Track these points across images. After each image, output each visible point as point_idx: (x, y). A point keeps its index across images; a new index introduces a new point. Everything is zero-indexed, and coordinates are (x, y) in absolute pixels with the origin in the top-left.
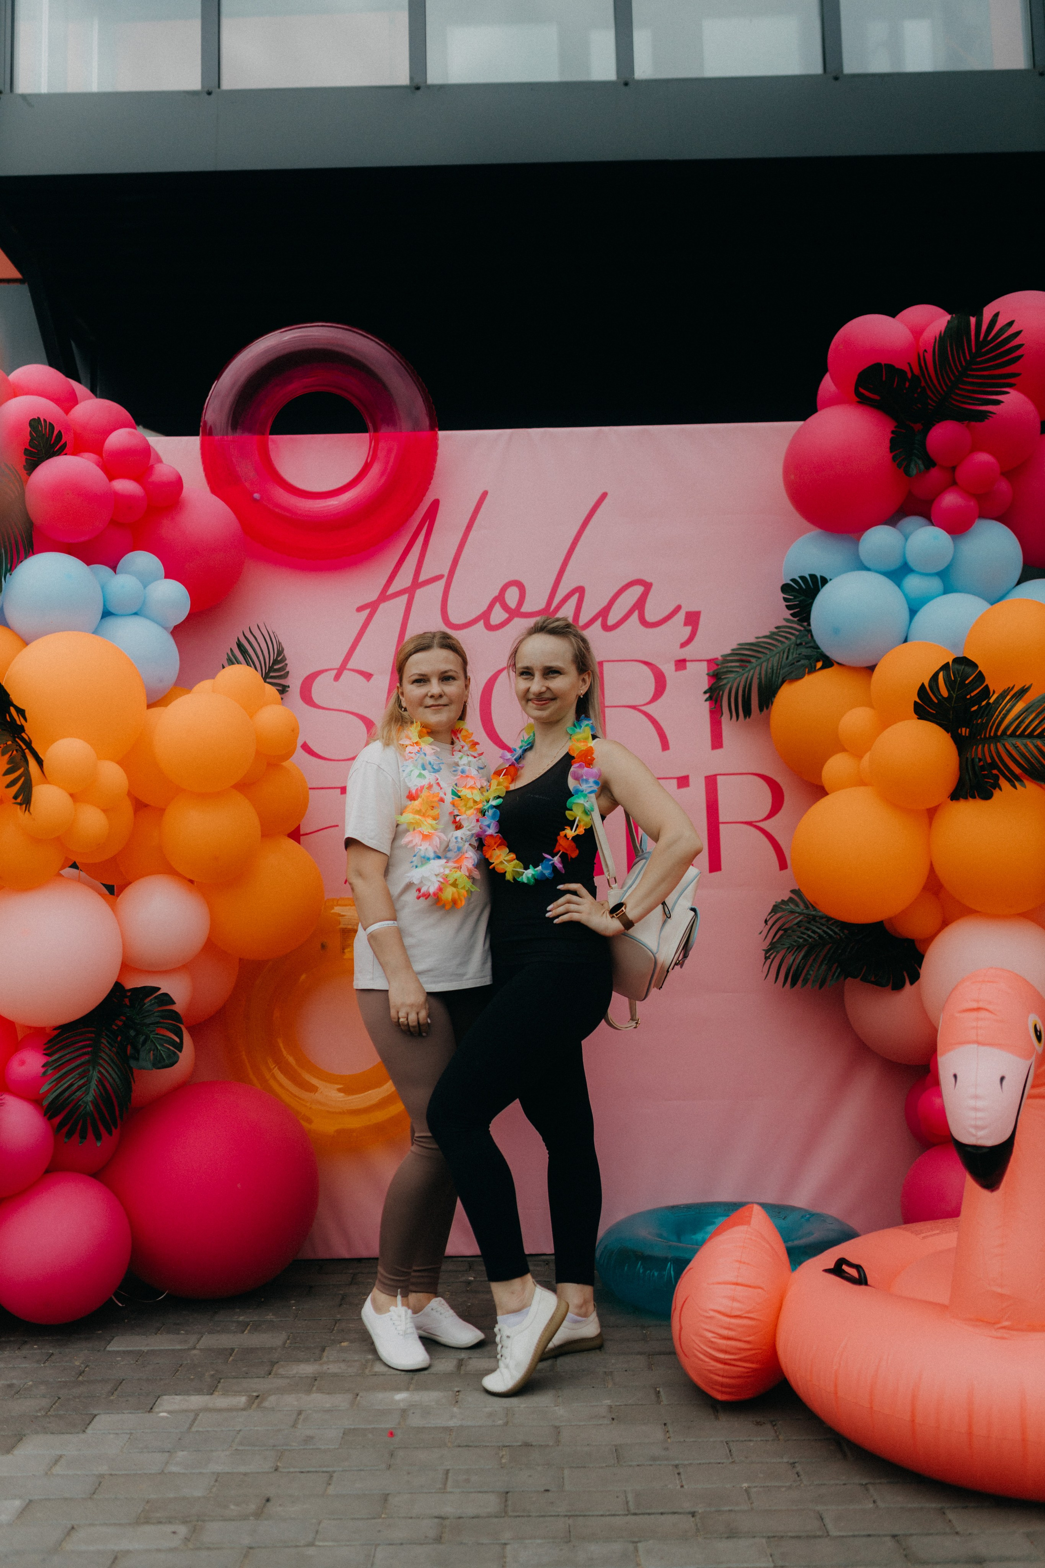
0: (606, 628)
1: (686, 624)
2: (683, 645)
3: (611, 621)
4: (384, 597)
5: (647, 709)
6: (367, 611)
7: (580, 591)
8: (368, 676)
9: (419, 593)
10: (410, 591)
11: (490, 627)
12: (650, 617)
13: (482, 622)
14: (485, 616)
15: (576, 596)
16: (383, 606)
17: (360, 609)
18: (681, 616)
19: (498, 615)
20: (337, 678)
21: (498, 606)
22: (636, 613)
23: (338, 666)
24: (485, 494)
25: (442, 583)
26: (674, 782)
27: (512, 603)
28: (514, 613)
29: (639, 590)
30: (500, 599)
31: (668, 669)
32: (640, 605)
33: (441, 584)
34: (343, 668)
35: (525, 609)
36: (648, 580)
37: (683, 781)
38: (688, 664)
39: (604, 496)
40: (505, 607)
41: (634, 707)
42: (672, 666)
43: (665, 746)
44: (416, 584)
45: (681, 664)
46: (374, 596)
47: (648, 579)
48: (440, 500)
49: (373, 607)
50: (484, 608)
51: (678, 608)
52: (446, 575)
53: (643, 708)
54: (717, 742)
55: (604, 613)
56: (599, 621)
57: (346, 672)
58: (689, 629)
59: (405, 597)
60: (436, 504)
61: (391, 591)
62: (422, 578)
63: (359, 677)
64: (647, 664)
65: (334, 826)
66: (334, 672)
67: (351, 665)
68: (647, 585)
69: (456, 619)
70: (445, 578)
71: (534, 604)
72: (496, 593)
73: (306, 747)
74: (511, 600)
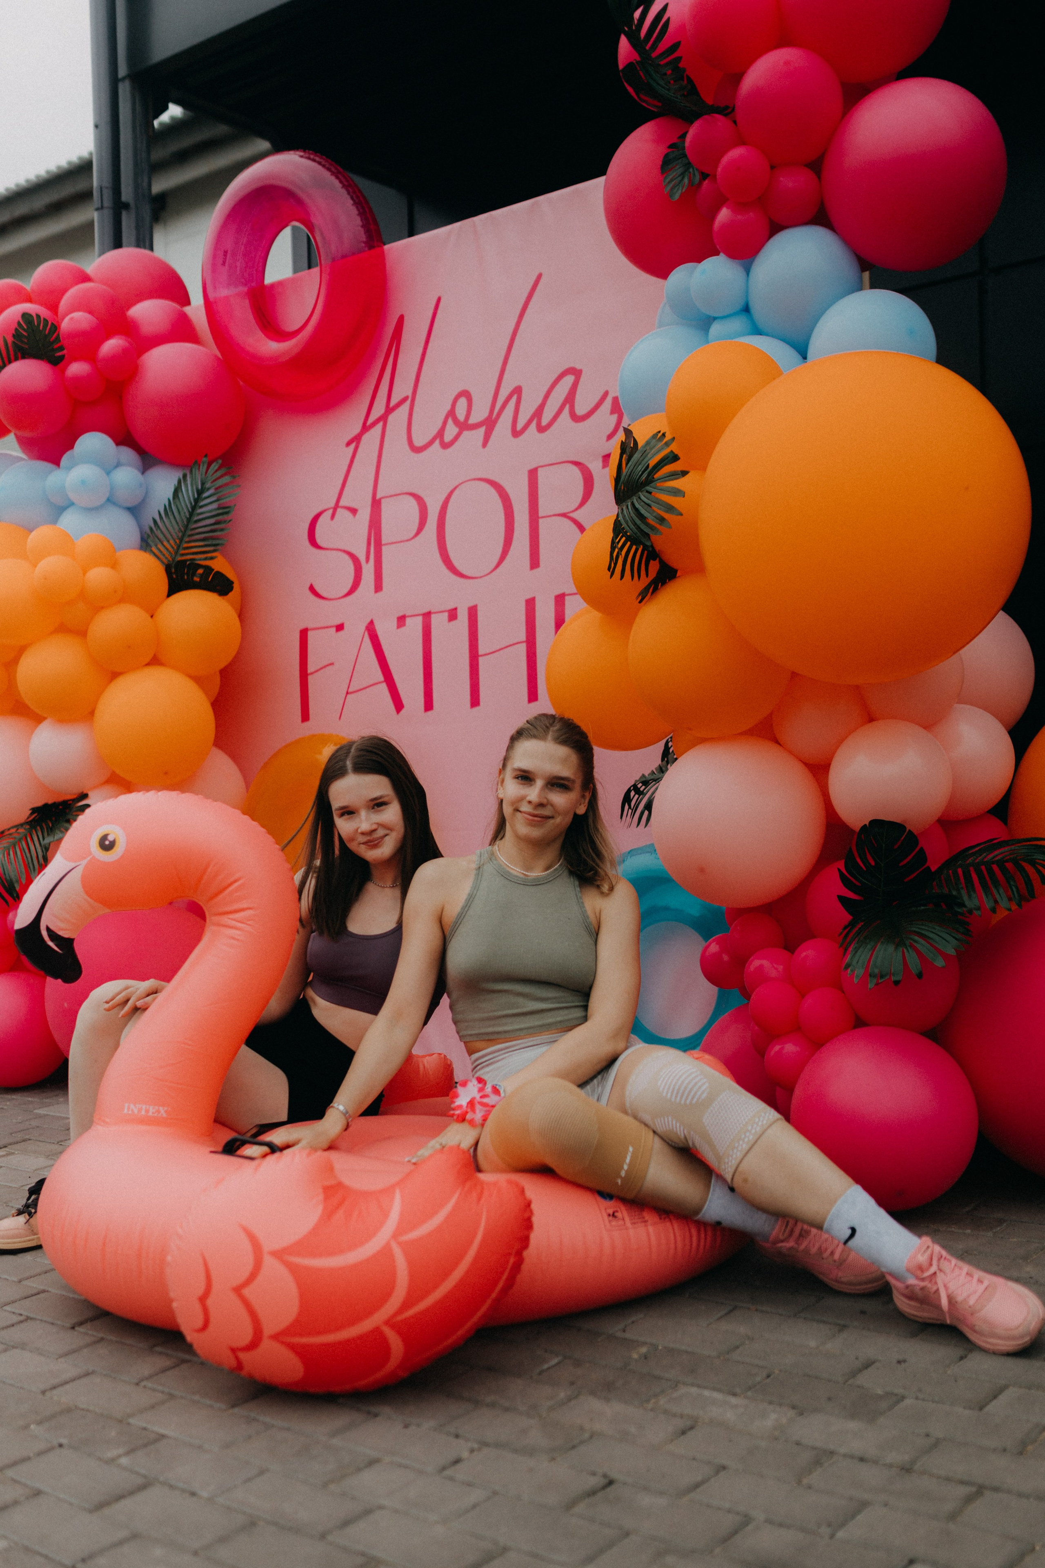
0: (541, 429)
1: (612, 412)
2: (610, 437)
3: (545, 421)
4: (365, 428)
5: (574, 515)
6: (353, 446)
7: (518, 391)
8: (354, 511)
9: (391, 418)
10: (384, 418)
11: (445, 446)
12: (580, 411)
13: (437, 442)
14: (440, 434)
15: (514, 398)
16: (366, 438)
17: (348, 444)
18: (606, 405)
19: (451, 431)
20: (332, 517)
21: (450, 421)
22: (567, 407)
23: (332, 504)
24: (439, 300)
25: (407, 404)
27: (461, 416)
28: (464, 426)
29: (569, 379)
30: (452, 413)
31: (595, 466)
32: (569, 399)
33: (406, 406)
34: (336, 507)
35: (472, 421)
36: (578, 367)
39: (540, 277)
40: (456, 422)
41: (564, 515)
42: (600, 463)
44: (389, 410)
45: (608, 459)
46: (357, 429)
48: (404, 315)
49: (356, 440)
50: (439, 425)
51: (606, 394)
52: (410, 394)
53: (571, 515)
55: (537, 414)
56: (534, 425)
57: (339, 510)
58: (615, 417)
59: (379, 425)
60: (401, 319)
61: (370, 421)
63: (348, 514)
64: (577, 464)
65: (332, 664)
66: (330, 512)
67: (342, 503)
68: (576, 373)
69: (418, 442)
70: (410, 399)
71: (479, 414)
72: (448, 407)
73: (312, 589)
74: (461, 414)
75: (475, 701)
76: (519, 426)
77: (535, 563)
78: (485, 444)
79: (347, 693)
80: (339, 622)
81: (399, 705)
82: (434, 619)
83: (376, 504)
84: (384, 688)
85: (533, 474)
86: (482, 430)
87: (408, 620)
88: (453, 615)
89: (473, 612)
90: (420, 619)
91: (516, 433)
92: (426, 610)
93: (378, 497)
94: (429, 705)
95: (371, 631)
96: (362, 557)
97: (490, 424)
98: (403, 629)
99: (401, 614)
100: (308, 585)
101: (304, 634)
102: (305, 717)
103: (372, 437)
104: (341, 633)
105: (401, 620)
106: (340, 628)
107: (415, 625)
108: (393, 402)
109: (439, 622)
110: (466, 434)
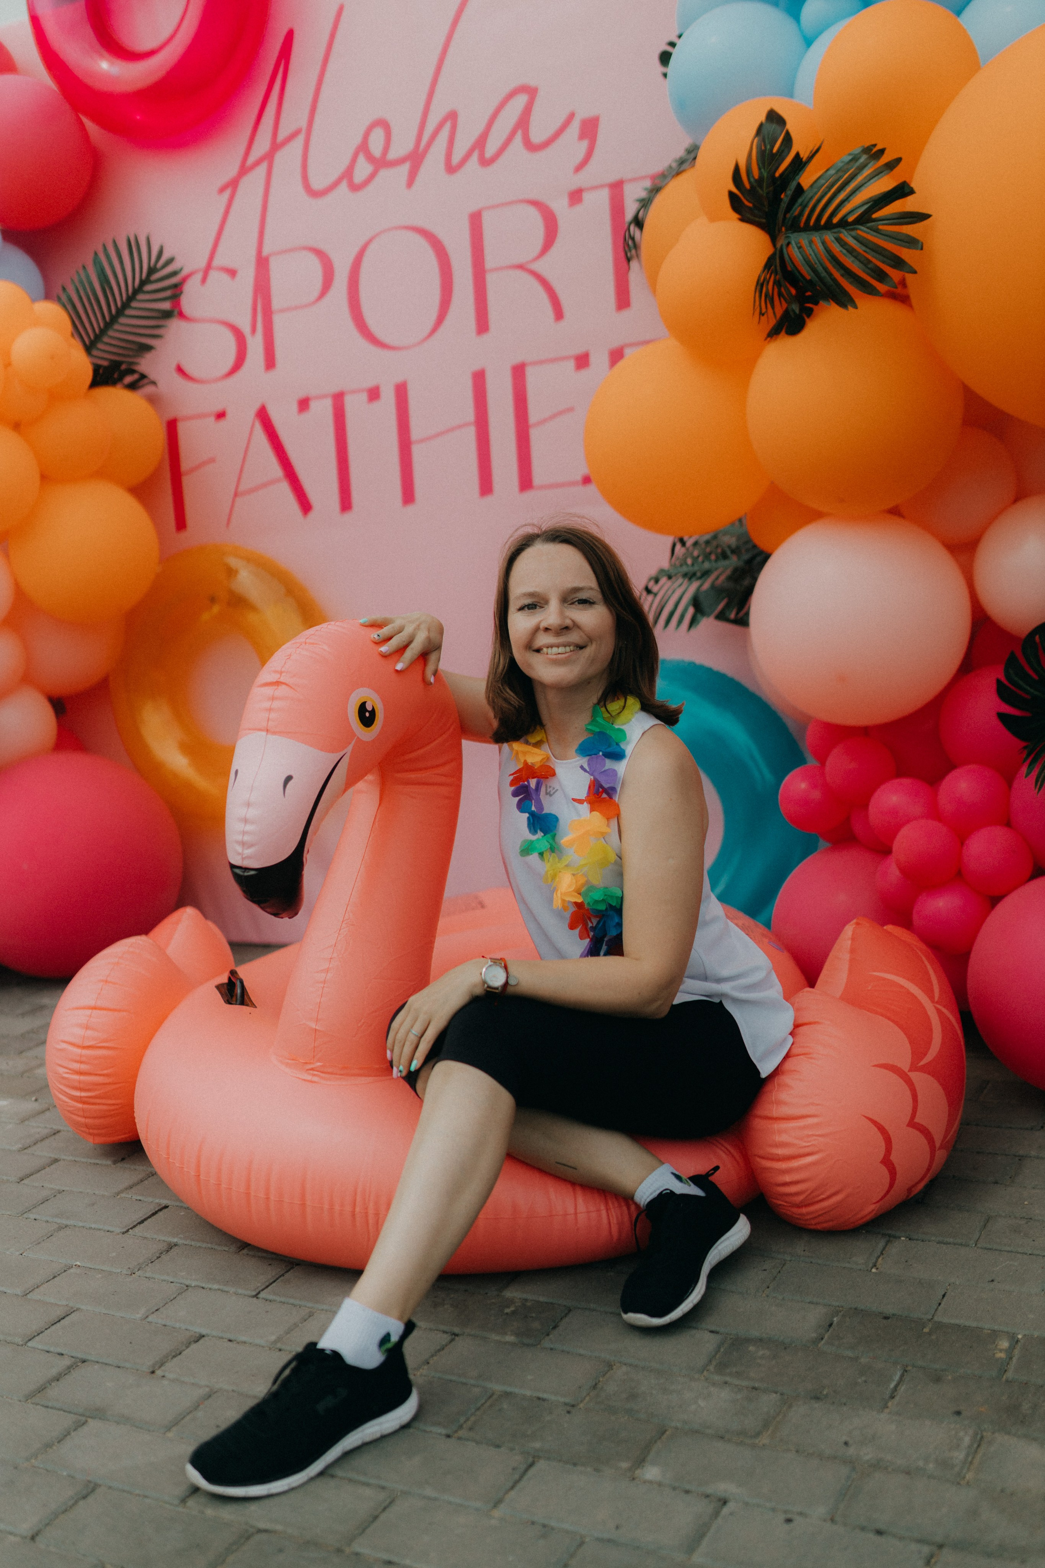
0: (485, 162)
1: (580, 140)
2: (579, 168)
3: (490, 153)
4: (244, 170)
5: (535, 267)
6: (227, 194)
7: (452, 116)
8: (232, 273)
9: (279, 157)
10: (269, 157)
11: (355, 188)
12: (536, 137)
13: (344, 185)
14: (348, 174)
15: (448, 126)
16: (243, 183)
17: (222, 190)
18: (575, 128)
19: (363, 169)
20: (204, 280)
21: (361, 158)
22: (520, 134)
23: (203, 264)
24: (341, 9)
25: (301, 138)
26: (571, 364)
27: (377, 150)
28: (380, 163)
29: (521, 101)
30: (363, 147)
31: (559, 206)
32: (523, 123)
33: (300, 141)
34: (209, 267)
35: (392, 155)
37: (582, 361)
38: (586, 196)
40: (370, 158)
41: (521, 267)
42: (565, 201)
43: (559, 314)
44: (276, 146)
45: (576, 196)
46: (233, 171)
47: (532, 83)
48: (295, 29)
49: (233, 185)
50: (346, 163)
51: (572, 116)
52: (304, 124)
53: (530, 266)
54: (623, 300)
55: (481, 143)
56: (475, 156)
57: (212, 272)
58: (585, 144)
59: (264, 166)
60: (287, 33)
61: (251, 160)
62: (281, 137)
63: (225, 277)
64: (535, 203)
65: (212, 460)
66: (199, 277)
67: (216, 262)
68: (531, 92)
69: (317, 184)
70: (304, 132)
71: (401, 146)
72: (358, 140)
73: (180, 370)
74: (376, 147)
75: (408, 496)
76: (456, 159)
77: (483, 326)
78: (410, 182)
79: (236, 495)
80: (219, 408)
81: (306, 506)
82: (348, 400)
83: (262, 263)
84: (285, 487)
85: (476, 220)
86: (406, 168)
87: (313, 404)
88: (374, 394)
89: (401, 392)
90: (328, 403)
91: (451, 169)
92: (335, 389)
93: (265, 252)
94: (346, 504)
95: (263, 416)
96: (246, 329)
97: (416, 159)
98: (306, 416)
99: (302, 394)
100: (174, 366)
101: (172, 427)
102: (181, 523)
103: (254, 181)
104: (223, 423)
105: (304, 404)
106: (221, 415)
107: (322, 410)
108: (282, 135)
109: (354, 405)
110: (383, 173)
